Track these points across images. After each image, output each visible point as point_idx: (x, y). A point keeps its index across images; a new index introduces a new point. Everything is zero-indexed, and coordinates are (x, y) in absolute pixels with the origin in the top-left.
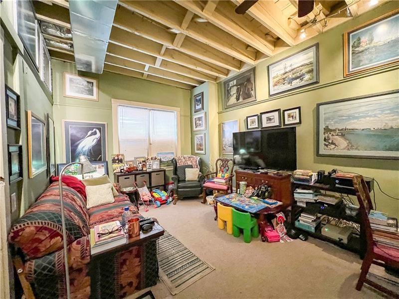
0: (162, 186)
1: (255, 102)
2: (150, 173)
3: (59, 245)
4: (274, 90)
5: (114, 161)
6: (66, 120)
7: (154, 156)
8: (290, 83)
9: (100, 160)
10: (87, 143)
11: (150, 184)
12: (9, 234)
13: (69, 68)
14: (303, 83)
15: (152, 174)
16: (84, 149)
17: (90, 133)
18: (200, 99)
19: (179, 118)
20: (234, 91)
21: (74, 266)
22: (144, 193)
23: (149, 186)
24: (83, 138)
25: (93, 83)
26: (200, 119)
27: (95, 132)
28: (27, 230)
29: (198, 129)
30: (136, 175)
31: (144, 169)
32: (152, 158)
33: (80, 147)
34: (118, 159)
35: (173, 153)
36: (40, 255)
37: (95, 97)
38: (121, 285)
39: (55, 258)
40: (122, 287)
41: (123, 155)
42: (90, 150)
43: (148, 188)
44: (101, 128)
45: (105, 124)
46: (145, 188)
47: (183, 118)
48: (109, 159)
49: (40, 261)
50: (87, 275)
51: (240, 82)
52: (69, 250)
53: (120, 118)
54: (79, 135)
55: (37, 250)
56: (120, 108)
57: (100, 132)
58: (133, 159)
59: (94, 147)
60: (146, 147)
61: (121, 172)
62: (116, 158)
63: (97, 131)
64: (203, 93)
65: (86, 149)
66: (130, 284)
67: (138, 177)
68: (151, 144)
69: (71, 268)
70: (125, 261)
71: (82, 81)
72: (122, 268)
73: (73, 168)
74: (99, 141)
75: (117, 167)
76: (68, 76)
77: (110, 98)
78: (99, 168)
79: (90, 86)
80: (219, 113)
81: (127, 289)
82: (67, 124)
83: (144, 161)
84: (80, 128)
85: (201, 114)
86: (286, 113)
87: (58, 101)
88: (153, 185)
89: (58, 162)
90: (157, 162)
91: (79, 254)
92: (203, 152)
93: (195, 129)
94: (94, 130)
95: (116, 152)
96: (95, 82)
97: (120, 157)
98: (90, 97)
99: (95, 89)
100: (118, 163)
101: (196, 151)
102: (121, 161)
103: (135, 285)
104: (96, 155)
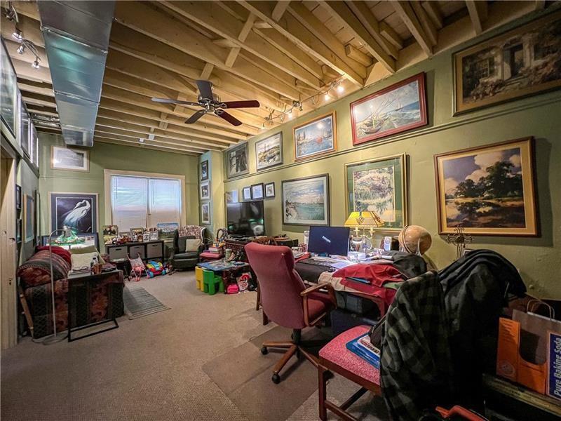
0: (159, 258)
1: (248, 175)
2: (145, 245)
3: (48, 279)
4: (260, 166)
5: (105, 233)
6: (54, 193)
7: (153, 227)
8: (268, 161)
9: (90, 231)
10: (76, 214)
11: (146, 255)
12: (17, 271)
13: (57, 140)
14: (275, 163)
15: (148, 245)
16: (72, 221)
17: (78, 204)
18: (205, 167)
19: (184, 187)
20: (234, 162)
21: (58, 292)
22: (137, 264)
23: (144, 258)
24: (72, 209)
25: (83, 154)
26: (205, 188)
27: (85, 202)
28: (28, 269)
29: (204, 198)
30: (129, 246)
31: (140, 241)
32: (150, 230)
33: (67, 219)
34: (110, 231)
35: (176, 224)
36: (36, 285)
37: (85, 168)
38: (92, 313)
39: (46, 287)
40: (93, 315)
41: (116, 226)
42: (79, 222)
43: (143, 260)
44: (92, 199)
45: (95, 196)
46: (139, 259)
47: (188, 186)
48: (100, 230)
49: (36, 288)
50: (67, 302)
51: (238, 154)
52: (54, 284)
53: (113, 188)
54: (67, 206)
55: (34, 282)
56: (113, 179)
57: (90, 203)
58: (129, 230)
59: (83, 219)
60: (145, 218)
61: (113, 243)
62: (108, 229)
63: (87, 202)
64: (207, 161)
65: (74, 220)
66: (100, 314)
67: (131, 248)
68: (149, 215)
69: (55, 294)
70: (96, 297)
71: (72, 154)
72: (93, 301)
73: (59, 239)
74: (89, 212)
75: (109, 239)
76: (56, 149)
77: (102, 168)
78: (89, 239)
79: (80, 157)
80: (225, 182)
81: (97, 316)
82: (53, 196)
83: (140, 233)
84: (67, 200)
85: (206, 183)
86: (267, 186)
87: (45, 173)
88: (148, 257)
89: (43, 234)
90: (156, 233)
91: (61, 286)
92: (208, 222)
93: (202, 198)
94: (84, 201)
95: (108, 223)
96: (85, 153)
97: (113, 228)
98: (80, 168)
99: (85, 160)
100: (110, 235)
101: (203, 222)
102: (114, 232)
103: (103, 314)
104: (85, 227)
